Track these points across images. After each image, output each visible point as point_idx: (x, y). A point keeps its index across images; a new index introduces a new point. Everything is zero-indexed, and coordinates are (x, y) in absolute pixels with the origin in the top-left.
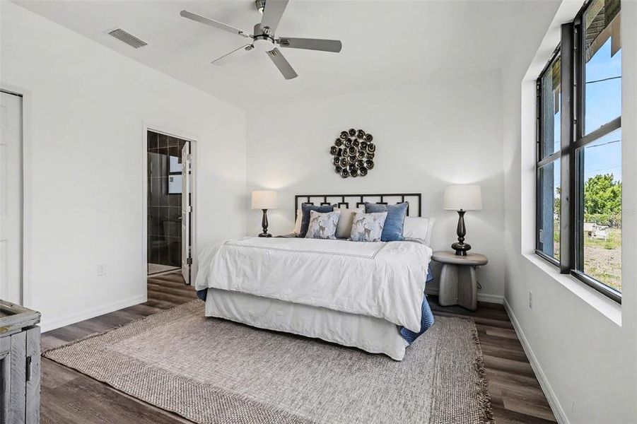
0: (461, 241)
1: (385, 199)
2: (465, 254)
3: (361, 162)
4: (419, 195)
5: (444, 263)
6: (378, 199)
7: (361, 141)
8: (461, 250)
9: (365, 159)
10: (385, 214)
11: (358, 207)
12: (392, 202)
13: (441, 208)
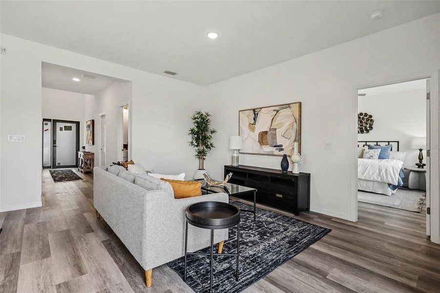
0: (421, 162)
1: (379, 143)
2: (423, 168)
3: (366, 127)
4: (398, 142)
5: (411, 171)
6: (375, 143)
7: (365, 118)
8: (421, 166)
9: (368, 126)
10: (380, 150)
11: (364, 147)
12: (383, 145)
13: (409, 147)
